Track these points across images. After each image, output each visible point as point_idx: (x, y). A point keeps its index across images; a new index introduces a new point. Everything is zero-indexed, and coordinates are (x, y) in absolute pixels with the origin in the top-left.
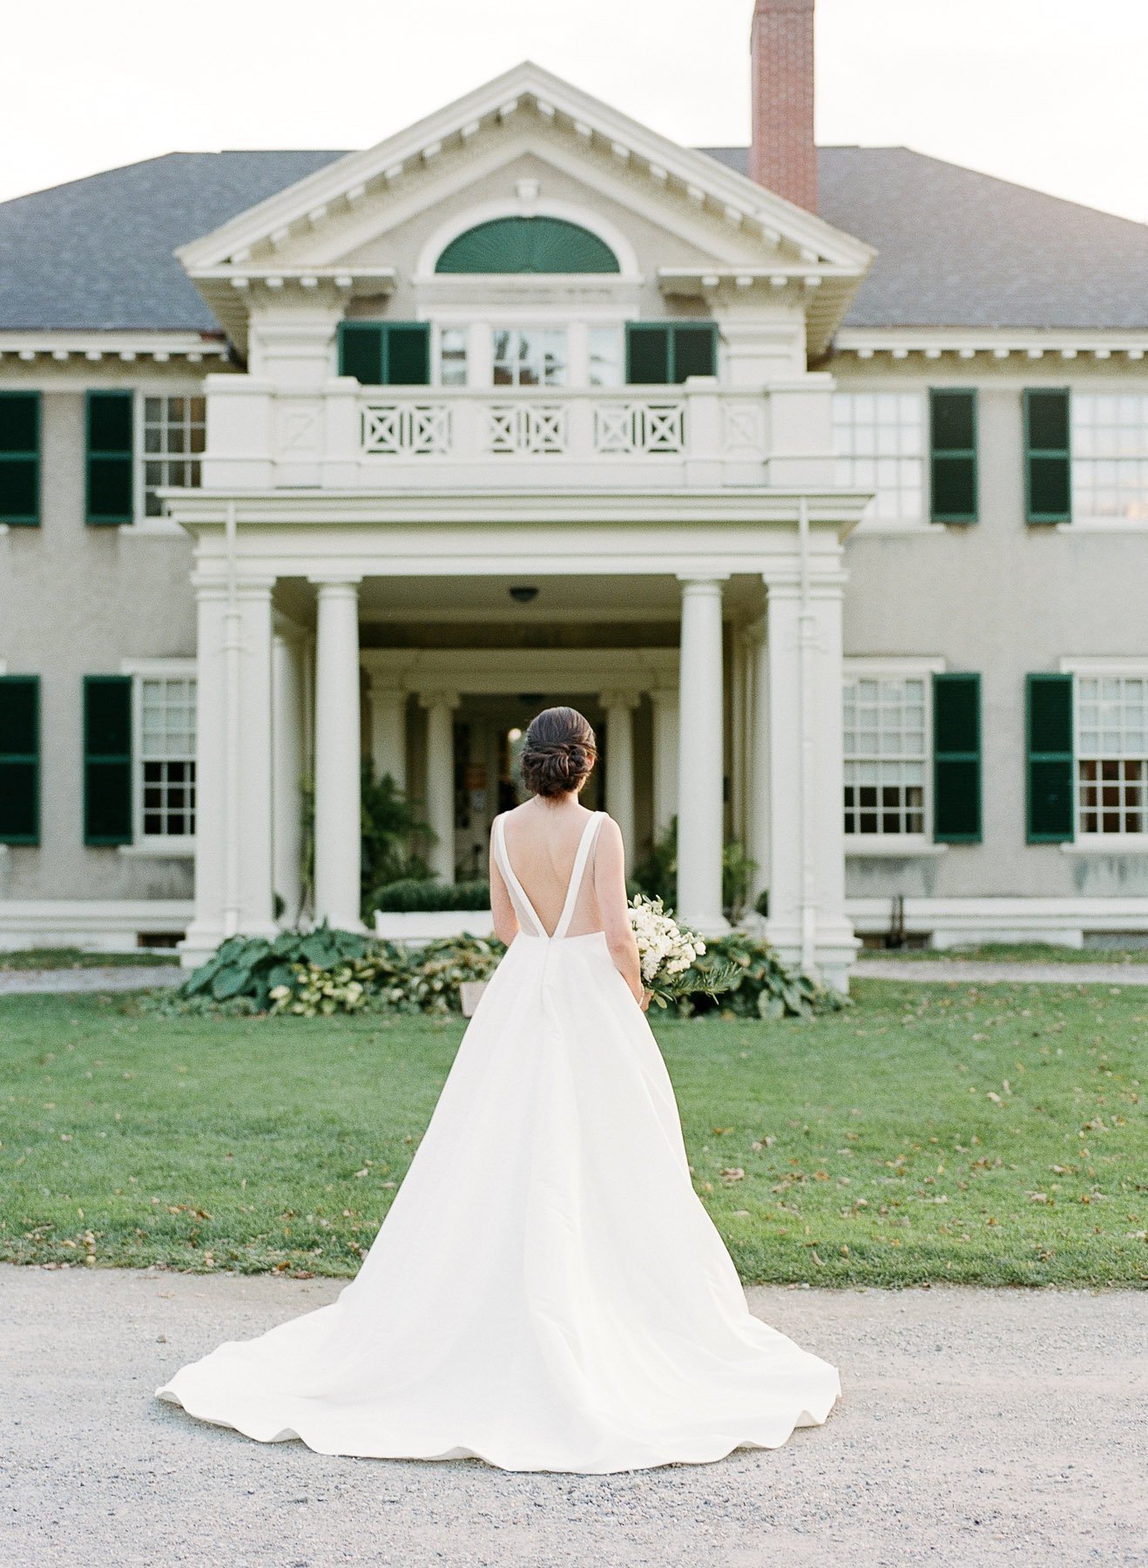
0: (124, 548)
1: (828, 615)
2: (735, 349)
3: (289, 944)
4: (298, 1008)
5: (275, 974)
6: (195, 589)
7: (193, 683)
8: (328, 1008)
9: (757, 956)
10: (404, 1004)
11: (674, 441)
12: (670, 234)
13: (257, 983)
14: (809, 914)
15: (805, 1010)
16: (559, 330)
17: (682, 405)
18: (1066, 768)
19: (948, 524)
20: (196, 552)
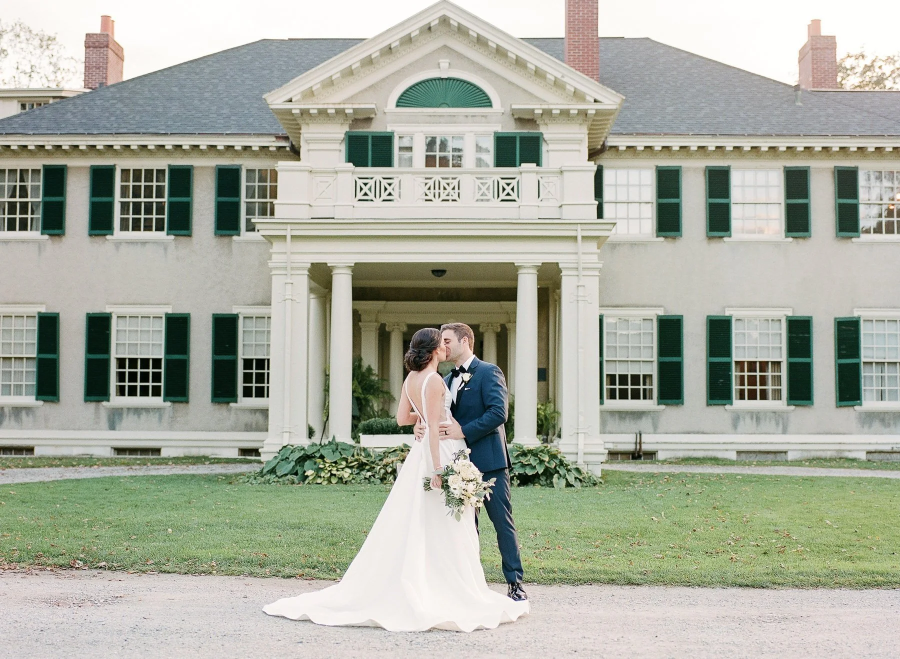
0: (234, 246)
1: (592, 285)
2: (551, 147)
3: (315, 449)
4: (319, 481)
5: (308, 463)
6: (271, 269)
7: (269, 318)
8: (334, 480)
9: (553, 457)
10: (372, 479)
11: (514, 196)
12: (518, 87)
13: (298, 468)
14: (581, 436)
15: (578, 485)
16: (461, 137)
17: (518, 177)
18: (728, 365)
19: (666, 237)
20: (271, 251)
